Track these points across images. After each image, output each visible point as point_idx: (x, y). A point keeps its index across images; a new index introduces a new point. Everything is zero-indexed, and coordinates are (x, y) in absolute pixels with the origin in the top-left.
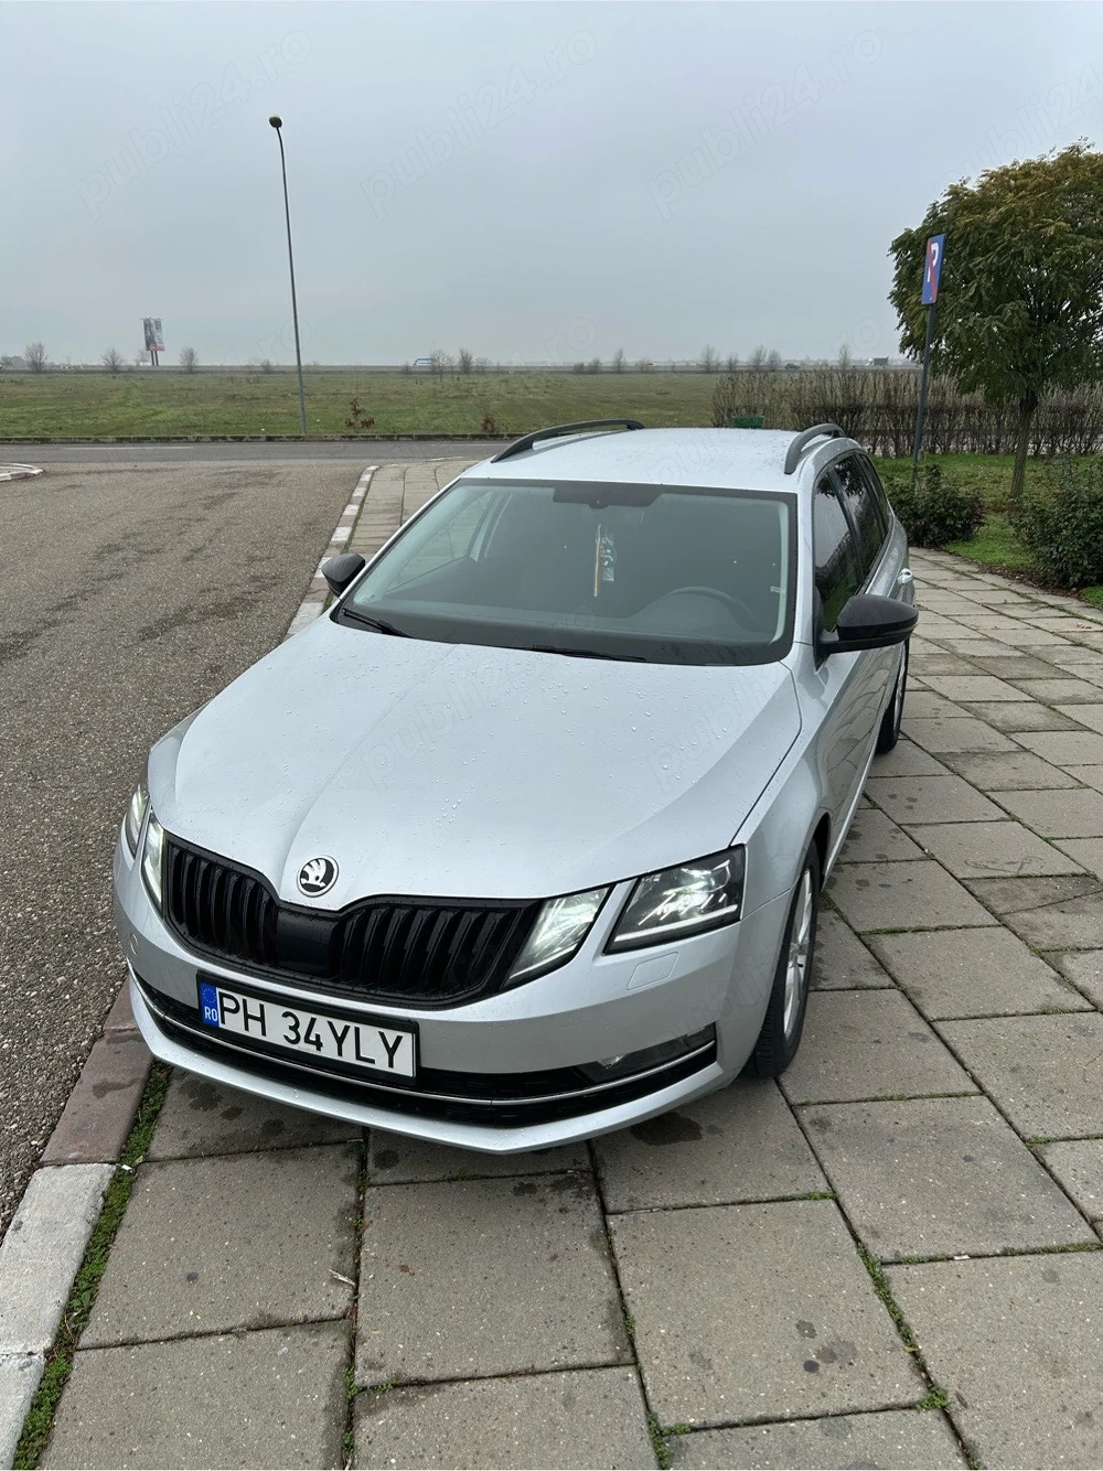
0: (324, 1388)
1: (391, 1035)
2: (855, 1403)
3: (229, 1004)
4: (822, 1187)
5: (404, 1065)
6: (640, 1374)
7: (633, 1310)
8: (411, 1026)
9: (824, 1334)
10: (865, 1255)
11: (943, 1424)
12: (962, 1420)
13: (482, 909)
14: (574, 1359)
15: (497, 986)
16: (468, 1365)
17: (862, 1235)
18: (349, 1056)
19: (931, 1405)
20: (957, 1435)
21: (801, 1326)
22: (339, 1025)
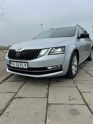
0: (11, 97)
1: (25, 64)
2: (75, 103)
3: (12, 63)
4: (75, 86)
5: (27, 67)
6: (48, 99)
7: (49, 94)
8: (27, 62)
9: (72, 97)
10: (79, 91)
11: (87, 106)
12: (90, 106)
13: (35, 50)
14: (40, 97)
15: (36, 58)
16: (28, 96)
17: (79, 90)
18: (22, 67)
19: (85, 104)
20: (89, 108)
21: (69, 97)
22: (21, 63)
